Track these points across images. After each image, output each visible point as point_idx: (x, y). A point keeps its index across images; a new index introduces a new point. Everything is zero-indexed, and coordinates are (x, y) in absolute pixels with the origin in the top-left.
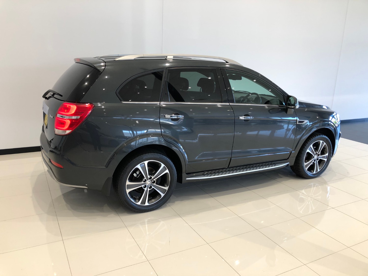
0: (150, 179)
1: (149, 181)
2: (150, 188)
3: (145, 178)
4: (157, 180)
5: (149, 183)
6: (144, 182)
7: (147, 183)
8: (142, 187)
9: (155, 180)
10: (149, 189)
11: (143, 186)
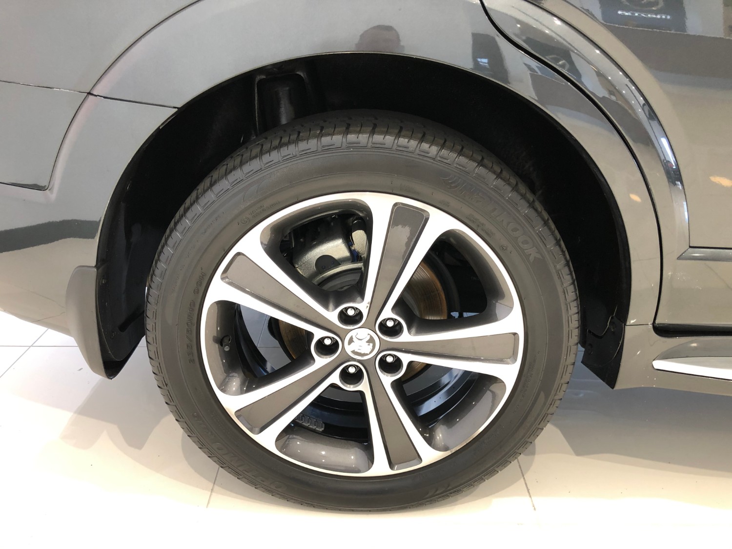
0: (385, 329)
1: (371, 340)
2: (346, 376)
3: (363, 306)
4: (418, 368)
5: (366, 348)
6: (344, 318)
7: (351, 341)
8: (310, 335)
9: (406, 358)
10: (335, 378)
11: (318, 334)
